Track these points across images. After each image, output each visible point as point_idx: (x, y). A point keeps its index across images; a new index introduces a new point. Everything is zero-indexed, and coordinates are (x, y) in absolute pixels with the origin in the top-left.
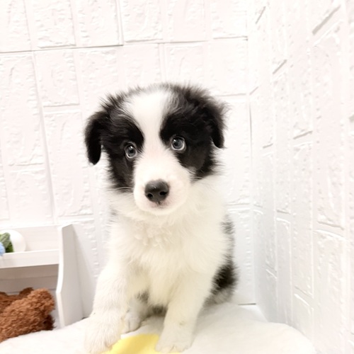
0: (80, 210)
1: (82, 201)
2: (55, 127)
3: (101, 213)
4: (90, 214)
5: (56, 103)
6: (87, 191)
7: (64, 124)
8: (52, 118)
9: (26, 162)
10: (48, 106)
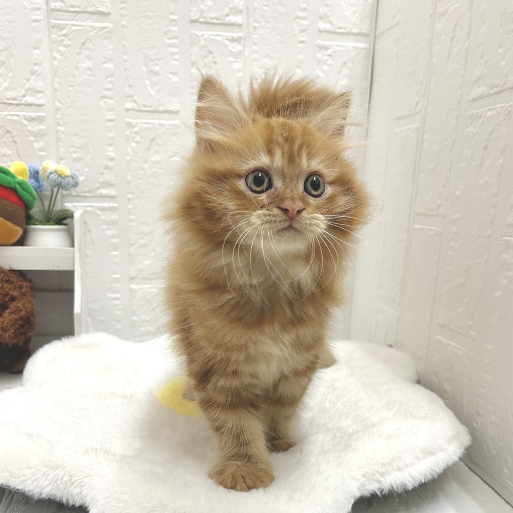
0: (98, 188)
1: (102, 174)
2: (66, 46)
3: (130, 196)
4: (113, 197)
5: (73, 6)
6: (112, 159)
7: (83, 44)
8: (64, 32)
9: (14, 99)
10: (58, 10)
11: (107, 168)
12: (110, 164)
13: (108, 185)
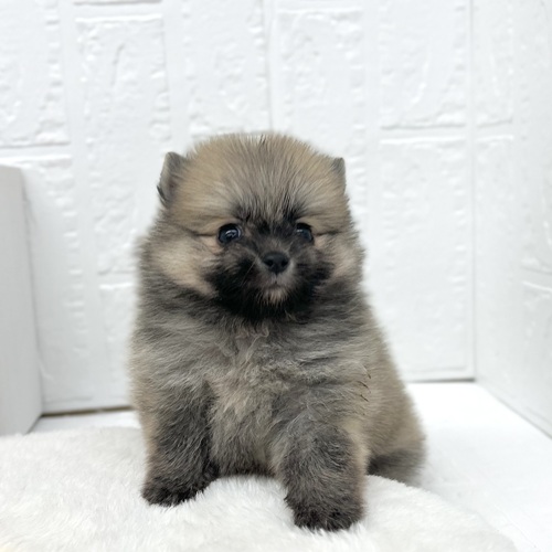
11: (50, 98)
12: (56, 91)
13: (54, 125)
